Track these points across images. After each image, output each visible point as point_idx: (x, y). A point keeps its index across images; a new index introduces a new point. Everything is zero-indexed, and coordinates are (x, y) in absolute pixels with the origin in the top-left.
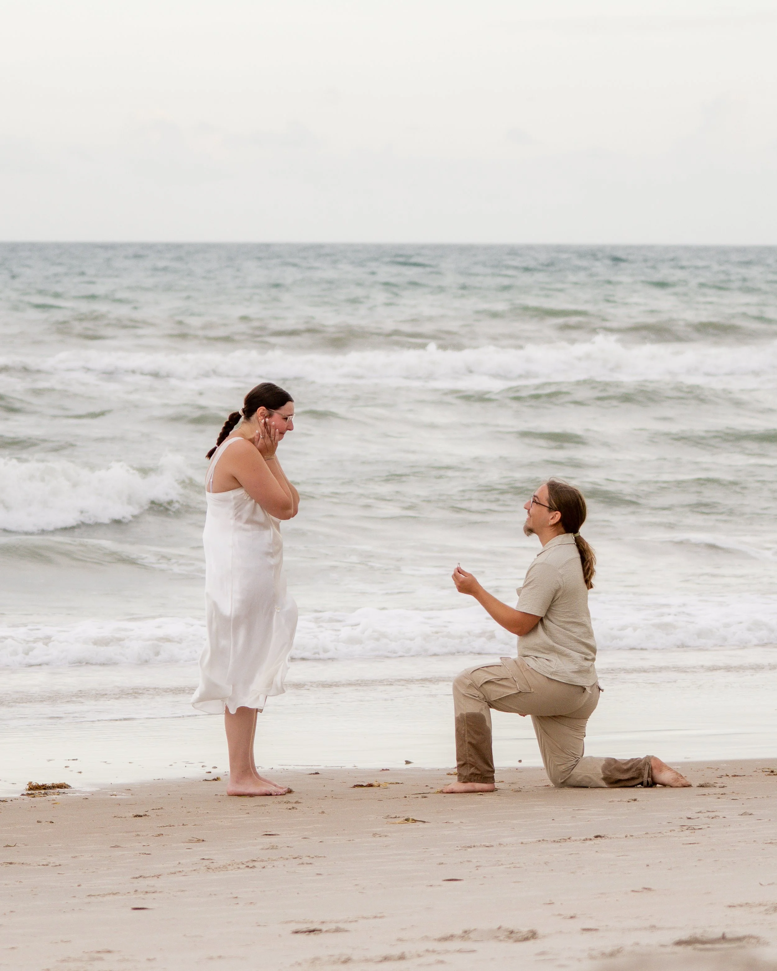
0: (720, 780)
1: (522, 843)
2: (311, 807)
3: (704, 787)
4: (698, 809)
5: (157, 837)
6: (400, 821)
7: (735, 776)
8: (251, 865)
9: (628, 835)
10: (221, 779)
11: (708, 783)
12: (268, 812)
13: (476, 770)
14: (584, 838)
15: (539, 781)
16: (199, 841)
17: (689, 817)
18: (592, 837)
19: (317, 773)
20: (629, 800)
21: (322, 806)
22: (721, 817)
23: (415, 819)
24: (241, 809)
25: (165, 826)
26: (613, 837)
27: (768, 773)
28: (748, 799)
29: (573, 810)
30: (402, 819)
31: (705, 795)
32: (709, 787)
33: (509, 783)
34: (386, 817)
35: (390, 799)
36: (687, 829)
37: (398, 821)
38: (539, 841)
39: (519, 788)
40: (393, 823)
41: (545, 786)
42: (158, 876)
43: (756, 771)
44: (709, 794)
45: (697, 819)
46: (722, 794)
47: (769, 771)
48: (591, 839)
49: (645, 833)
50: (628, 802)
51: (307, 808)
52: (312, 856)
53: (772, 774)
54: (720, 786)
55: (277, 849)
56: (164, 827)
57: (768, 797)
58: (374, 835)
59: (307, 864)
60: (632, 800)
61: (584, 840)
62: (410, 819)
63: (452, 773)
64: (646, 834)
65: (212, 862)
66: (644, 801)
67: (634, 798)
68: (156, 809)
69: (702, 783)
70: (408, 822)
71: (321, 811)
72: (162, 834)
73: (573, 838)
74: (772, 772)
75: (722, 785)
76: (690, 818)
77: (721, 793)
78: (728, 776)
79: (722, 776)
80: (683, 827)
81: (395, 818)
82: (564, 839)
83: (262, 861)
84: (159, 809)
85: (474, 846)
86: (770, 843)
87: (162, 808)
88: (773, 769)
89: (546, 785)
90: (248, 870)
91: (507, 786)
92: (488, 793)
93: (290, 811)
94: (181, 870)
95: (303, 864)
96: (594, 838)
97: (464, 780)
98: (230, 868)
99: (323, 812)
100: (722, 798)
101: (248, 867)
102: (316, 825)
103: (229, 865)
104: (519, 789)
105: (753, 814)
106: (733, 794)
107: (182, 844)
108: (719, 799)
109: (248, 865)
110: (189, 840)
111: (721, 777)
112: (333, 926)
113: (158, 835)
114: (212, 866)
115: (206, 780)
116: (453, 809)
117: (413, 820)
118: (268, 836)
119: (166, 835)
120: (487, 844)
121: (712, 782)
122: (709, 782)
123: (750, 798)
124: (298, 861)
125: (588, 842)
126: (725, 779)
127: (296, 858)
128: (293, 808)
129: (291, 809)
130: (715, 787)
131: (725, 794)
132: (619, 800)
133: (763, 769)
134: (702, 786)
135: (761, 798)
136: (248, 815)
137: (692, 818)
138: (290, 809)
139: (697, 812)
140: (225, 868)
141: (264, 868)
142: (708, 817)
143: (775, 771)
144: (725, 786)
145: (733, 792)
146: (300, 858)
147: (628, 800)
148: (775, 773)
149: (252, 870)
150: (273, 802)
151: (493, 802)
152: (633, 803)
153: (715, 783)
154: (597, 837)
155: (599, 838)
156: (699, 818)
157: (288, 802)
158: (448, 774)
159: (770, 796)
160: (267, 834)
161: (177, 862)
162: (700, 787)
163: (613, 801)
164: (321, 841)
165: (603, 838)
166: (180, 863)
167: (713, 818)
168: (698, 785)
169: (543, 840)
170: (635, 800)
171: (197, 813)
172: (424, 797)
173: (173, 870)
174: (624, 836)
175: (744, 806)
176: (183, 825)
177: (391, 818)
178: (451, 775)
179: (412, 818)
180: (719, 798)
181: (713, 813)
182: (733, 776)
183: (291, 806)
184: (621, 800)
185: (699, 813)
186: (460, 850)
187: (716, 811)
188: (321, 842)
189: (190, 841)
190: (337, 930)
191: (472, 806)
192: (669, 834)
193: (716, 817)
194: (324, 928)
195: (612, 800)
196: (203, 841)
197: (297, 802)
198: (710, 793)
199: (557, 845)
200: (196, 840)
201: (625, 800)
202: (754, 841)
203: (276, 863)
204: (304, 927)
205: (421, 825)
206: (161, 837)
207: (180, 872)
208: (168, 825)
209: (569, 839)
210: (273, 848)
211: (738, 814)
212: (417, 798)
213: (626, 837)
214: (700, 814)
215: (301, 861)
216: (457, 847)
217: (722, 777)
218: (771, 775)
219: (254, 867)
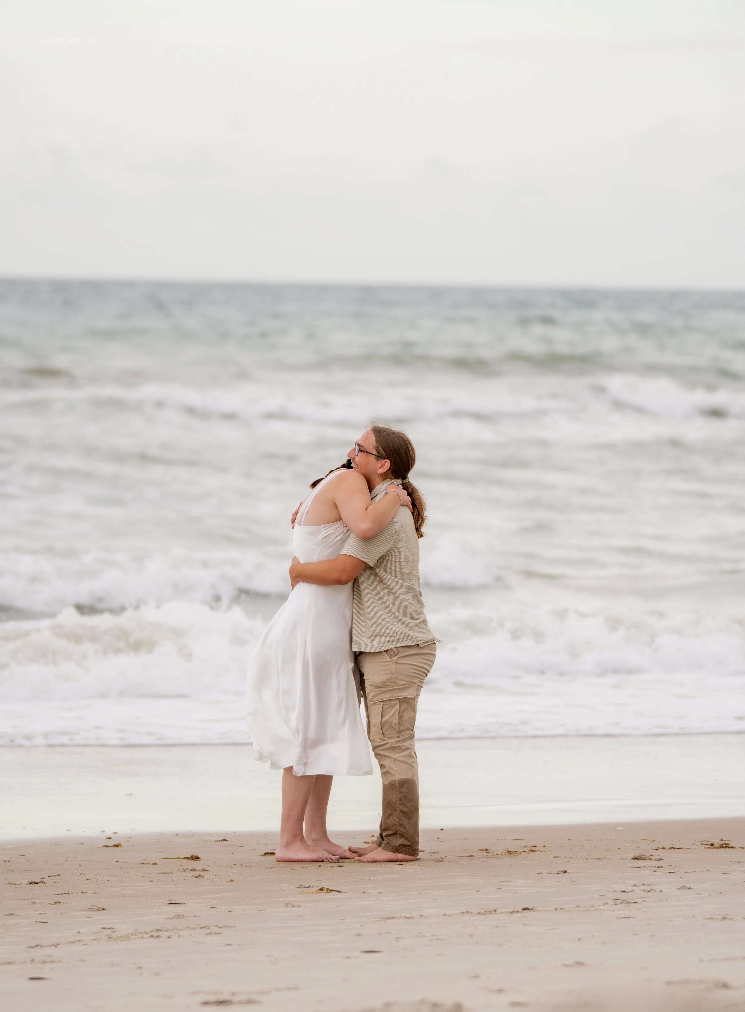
0: (656, 853)
1: (445, 915)
2: (219, 876)
3: (639, 859)
4: (633, 882)
5: (54, 905)
6: (314, 890)
7: (672, 848)
8: (155, 934)
9: (558, 908)
10: (123, 845)
11: (643, 856)
12: (172, 880)
14: (510, 910)
15: (462, 851)
16: (99, 909)
17: (624, 890)
18: (519, 909)
19: (225, 840)
20: (559, 872)
21: (231, 874)
22: (658, 890)
23: (330, 888)
24: (143, 877)
25: (63, 893)
26: (542, 910)
27: (708, 846)
28: (687, 872)
29: (499, 881)
30: (317, 889)
31: (640, 868)
32: (644, 859)
33: (430, 853)
34: (300, 887)
35: (303, 868)
36: (622, 903)
37: (311, 890)
38: (463, 913)
39: (441, 858)
40: (307, 893)
41: (469, 856)
42: (56, 945)
43: (695, 844)
44: (644, 867)
45: (631, 893)
46: (658, 867)
47: (709, 844)
48: (518, 912)
49: (576, 906)
50: (558, 874)
51: (215, 877)
52: (220, 925)
53: (712, 847)
54: (656, 858)
55: (183, 918)
56: (61, 894)
57: (708, 871)
58: (287, 905)
59: (216, 934)
60: (562, 872)
61: (511, 913)
62: (325, 889)
64: (577, 907)
65: (114, 932)
66: (575, 873)
67: (564, 869)
68: (53, 876)
69: (637, 855)
70: (323, 892)
71: (230, 879)
72: (60, 902)
73: (499, 911)
74: (712, 845)
75: (659, 858)
76: (624, 892)
77: (657, 866)
78: (664, 848)
79: (658, 848)
80: (617, 900)
81: (309, 887)
82: (489, 911)
83: (167, 930)
84: (56, 876)
85: (394, 918)
86: (710, 918)
87: (59, 875)
88: (713, 842)
90: (152, 939)
91: (428, 856)
92: (407, 863)
93: (196, 879)
94: (80, 939)
95: (211, 933)
96: (521, 910)
98: (133, 937)
99: (232, 881)
100: (658, 871)
101: (152, 936)
102: (224, 894)
103: (132, 934)
104: (441, 859)
105: (692, 889)
106: (670, 866)
107: (82, 913)
108: (655, 873)
109: (152, 934)
110: (89, 908)
111: (657, 850)
112: (244, 998)
113: (55, 903)
114: (114, 935)
115: (106, 846)
116: (370, 878)
117: (328, 889)
118: (173, 905)
119: (64, 903)
120: (408, 916)
121: (647, 854)
122: (645, 854)
123: (690, 871)
124: (205, 930)
125: (516, 915)
126: (661, 853)
127: (203, 928)
128: (200, 876)
129: (197, 877)
130: (651, 859)
131: (661, 867)
132: (548, 871)
133: (702, 841)
134: (636, 858)
135: (700, 872)
136: (152, 883)
137: (626, 891)
138: (196, 877)
139: (633, 884)
140: (127, 937)
141: (169, 937)
142: (644, 891)
143: (715, 843)
144: (662, 858)
145: (670, 865)
146: (208, 927)
147: (557, 871)
148: (715, 846)
149: (156, 939)
150: (178, 870)
151: (413, 872)
152: (562, 875)
153: (650, 855)
154: (524, 909)
155: (527, 911)
156: (634, 892)
157: (194, 870)
159: (710, 870)
160: (172, 902)
161: (76, 931)
162: (635, 859)
163: (541, 873)
164: (229, 910)
165: (531, 911)
166: (79, 932)
167: (648, 892)
168: (633, 857)
169: (467, 912)
170: (565, 872)
171: (97, 881)
172: (340, 866)
173: (72, 939)
174: (554, 909)
175: (681, 880)
176: (82, 892)
177: (305, 887)
179: (327, 887)
180: (655, 871)
181: (649, 886)
182: (670, 848)
183: (197, 874)
184: (550, 872)
185: (633, 886)
186: (378, 921)
187: (652, 885)
188: (230, 911)
189: (90, 910)
190: (250, 1002)
191: (391, 876)
192: (602, 907)
193: (652, 890)
194: (235, 999)
196: (104, 909)
197: (204, 870)
198: (645, 866)
199: (482, 917)
200: (96, 908)
201: (554, 871)
202: (694, 916)
203: (182, 933)
204: (213, 998)
205: (337, 895)
206: (58, 905)
207: (79, 941)
208: (66, 893)
209: (495, 911)
210: (179, 917)
211: (676, 888)
212: (332, 867)
213: (556, 909)
214: (634, 887)
215: (209, 931)
216: (376, 918)
217: (658, 849)
218: (710, 848)
219: (159, 936)
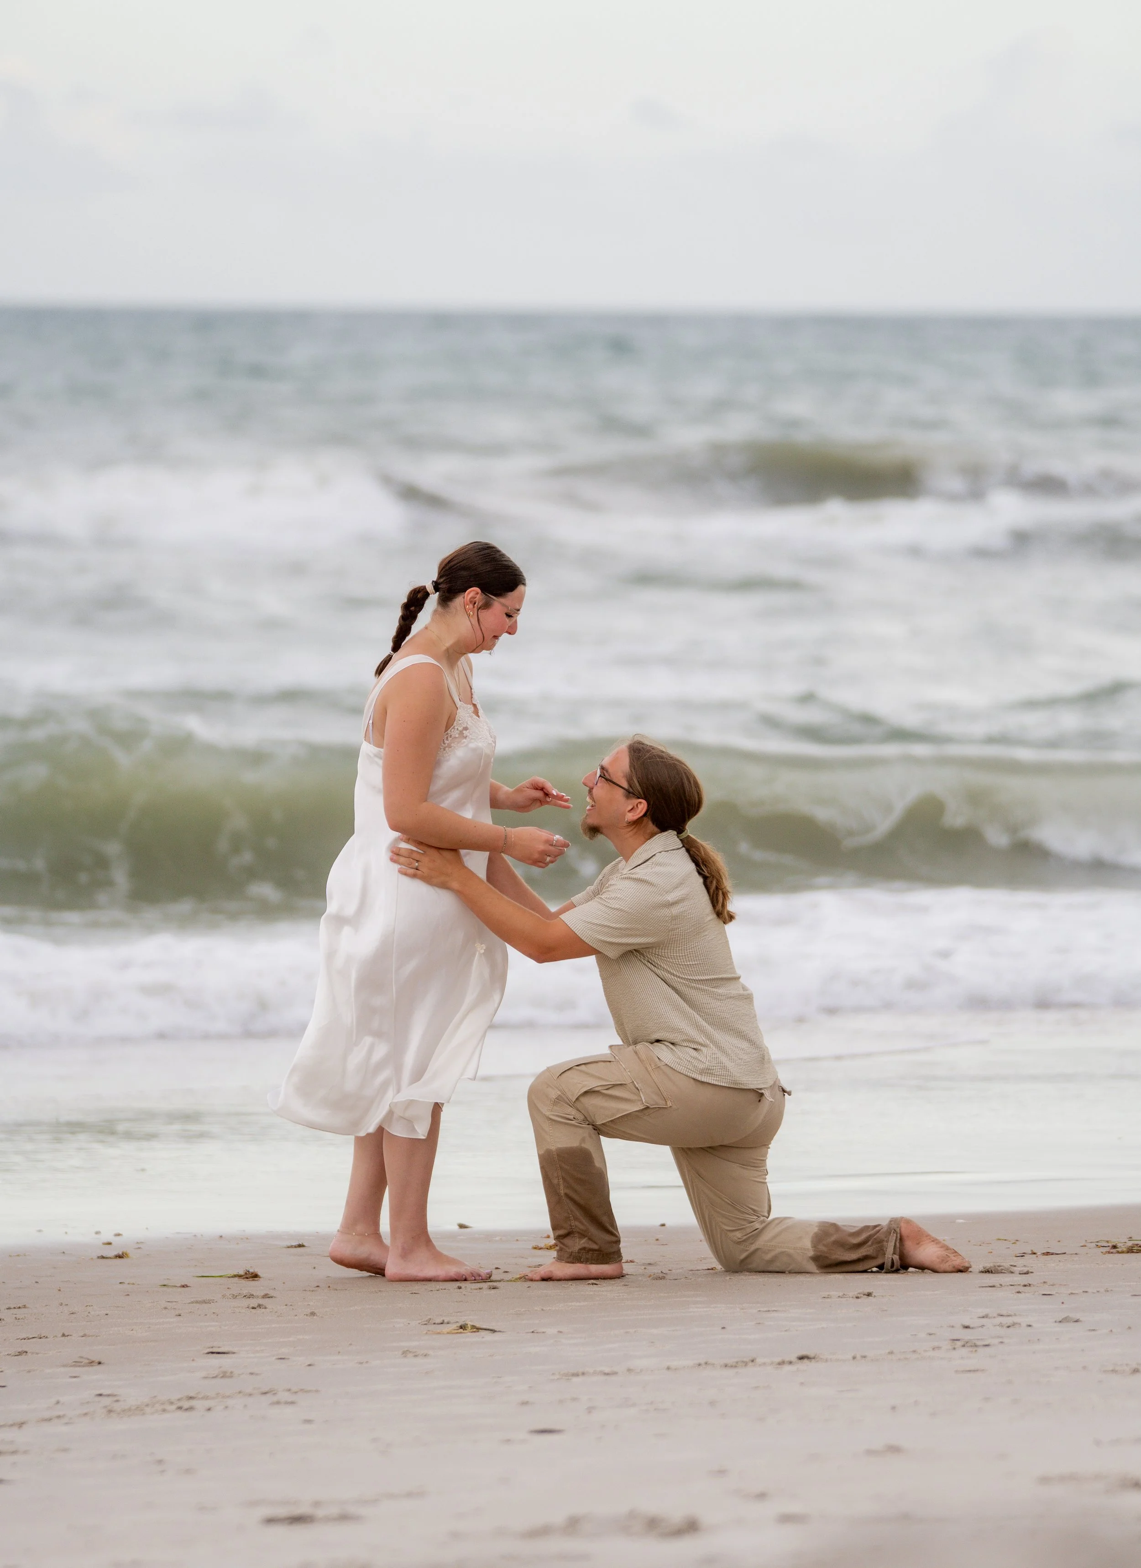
0: (1020, 1262)
1: (668, 1368)
2: (291, 1305)
3: (992, 1272)
4: (982, 1311)
5: (16, 1357)
6: (451, 1329)
7: (1048, 1254)
8: (186, 1404)
9: (858, 1357)
10: (130, 1255)
11: (999, 1266)
12: (214, 1313)
13: (590, 1242)
14: (779, 1360)
15: (697, 1261)
16: (91, 1363)
17: (967, 1324)
18: (793, 1358)
19: (300, 1246)
20: (859, 1295)
21: (311, 1303)
22: (1024, 1325)
23: (478, 1325)
24: (166, 1308)
25: (31, 1337)
26: (831, 1359)
27: (1107, 1249)
28: (1072, 1293)
29: (759, 1311)
30: (454, 1326)
31: (994, 1286)
32: (1001, 1273)
33: (644, 1264)
34: (425, 1323)
35: (432, 1291)
36: (964, 1346)
37: (446, 1328)
38: (700, 1365)
39: (662, 1272)
40: (439, 1333)
41: (708, 1269)
42: (21, 1425)
43: (1085, 1246)
44: (1001, 1285)
45: (980, 1329)
46: (1025, 1286)
47: (1109, 1246)
48: (790, 1363)
49: (887, 1351)
50: (857, 1298)
51: (285, 1307)
52: (294, 1389)
53: (1114, 1250)
54: (1020, 1271)
55: (232, 1377)
56: (29, 1339)
57: (1108, 1291)
58: (405, 1353)
59: (287, 1403)
60: (864, 1295)
61: (779, 1364)
62: (469, 1325)
63: (542, 1245)
64: (889, 1353)
65: (117, 1401)
66: (885, 1296)
67: (866, 1291)
68: (15, 1308)
69: (988, 1265)
70: (465, 1331)
71: (309, 1311)
72: (27, 1352)
73: (759, 1360)
74: (1114, 1247)
75: (1025, 1270)
76: (967, 1327)
77: (1022, 1284)
78: (1035, 1254)
79: (1024, 1253)
80: (956, 1342)
81: (442, 1323)
82: (743, 1361)
83: (206, 1398)
84: (19, 1308)
85: (583, 1374)
86: (1112, 1371)
87: (25, 1307)
88: (1117, 1242)
89: (710, 1268)
90: (180, 1414)
91: (641, 1270)
92: (606, 1281)
93: (253, 1311)
94: (61, 1413)
95: (278, 1403)
96: (796, 1359)
97: (569, 1260)
98: (148, 1410)
99: (313, 1314)
100: (1025, 1292)
101: (180, 1408)
102: (301, 1337)
103: (147, 1405)
104: (661, 1275)
105: (1081, 1321)
106: (1045, 1284)
107: (63, 1369)
108: (1019, 1295)
109: (180, 1404)
110: (75, 1362)
111: (1022, 1256)
112: (335, 1511)
113: (19, 1354)
114: (117, 1407)
115: (103, 1257)
116: (544, 1309)
117: (473, 1327)
118: (215, 1355)
119: (32, 1353)
120: (607, 1370)
121: (1006, 1265)
122: (1002, 1264)
123: (1076, 1292)
124: (270, 1398)
125: (787, 1368)
126: (1029, 1261)
127: (265, 1393)
128: (259, 1306)
129: (255, 1308)
130: (1012, 1273)
131: (1030, 1285)
132: (841, 1294)
133: (1097, 1242)
134: (987, 1271)
135: (1094, 1293)
136: (179, 1318)
137: (971, 1326)
138: (253, 1308)
139: (981, 1315)
140: (139, 1410)
141: (209, 1409)
142: (1001, 1325)
143: (1119, 1245)
144: (1030, 1271)
145: (1044, 1282)
146: (274, 1392)
147: (855, 1294)
148: (1119, 1250)
149: (187, 1414)
150: (224, 1296)
151: (616, 1297)
152: (865, 1300)
153: (1012, 1266)
154: (801, 1358)
155: (805, 1361)
156: (984, 1328)
157: (251, 1296)
158: (535, 1248)
159: (1111, 1290)
160: (214, 1351)
161: (54, 1400)
162: (986, 1272)
163: (829, 1297)
164: (309, 1363)
165: (813, 1360)
166: (58, 1402)
167: (1008, 1327)
168: (982, 1269)
169: (706, 1363)
170: (869, 1295)
171: (87, 1316)
172: (493, 1288)
173: (47, 1415)
174: (850, 1357)
175: (1064, 1306)
176: (64, 1335)
177: (434, 1324)
178: (540, 1249)
179: (472, 1324)
180: (1019, 1292)
181: (1010, 1318)
182: (1044, 1254)
183: (254, 1302)
184: (844, 1294)
185: (983, 1317)
186: (558, 1379)
187: (1015, 1315)
188: (310, 1365)
189: (77, 1364)
190: (344, 1518)
191: (578, 1304)
192: (931, 1353)
193: (1014, 1324)
194: (320, 1513)
195: (828, 1295)
196: (100, 1363)
197: (266, 1296)
198: (1003, 1284)
199: (731, 1372)
200: (87, 1361)
201: (851, 1294)
202: (1084, 1368)
203: (230, 1402)
204: (282, 1511)
205: (488, 1336)
206: (23, 1357)
207: (59, 1417)
208: (37, 1336)
209: (753, 1361)
210: (225, 1375)
211: (1054, 1320)
212: (480, 1289)
213: (854, 1358)
214: (985, 1320)
215: (275, 1399)
216: (553, 1374)
217: (1024, 1256)
218: (1112, 1253)
219: (191, 1409)
